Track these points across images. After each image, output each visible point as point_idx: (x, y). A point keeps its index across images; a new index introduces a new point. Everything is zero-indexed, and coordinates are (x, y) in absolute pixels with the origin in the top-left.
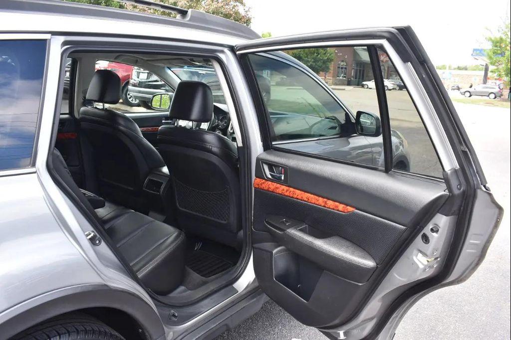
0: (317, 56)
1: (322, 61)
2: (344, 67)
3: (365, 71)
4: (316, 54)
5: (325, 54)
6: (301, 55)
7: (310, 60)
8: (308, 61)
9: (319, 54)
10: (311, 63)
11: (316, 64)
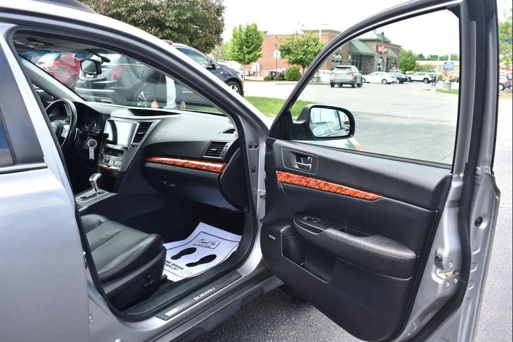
0: (308, 47)
1: (313, 54)
2: (340, 60)
3: (362, 64)
4: (306, 46)
5: (316, 45)
6: (290, 47)
7: (300, 52)
8: (298, 54)
9: (309, 46)
10: (301, 56)
11: (306, 57)
